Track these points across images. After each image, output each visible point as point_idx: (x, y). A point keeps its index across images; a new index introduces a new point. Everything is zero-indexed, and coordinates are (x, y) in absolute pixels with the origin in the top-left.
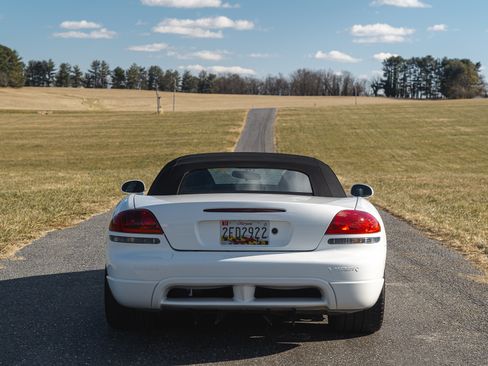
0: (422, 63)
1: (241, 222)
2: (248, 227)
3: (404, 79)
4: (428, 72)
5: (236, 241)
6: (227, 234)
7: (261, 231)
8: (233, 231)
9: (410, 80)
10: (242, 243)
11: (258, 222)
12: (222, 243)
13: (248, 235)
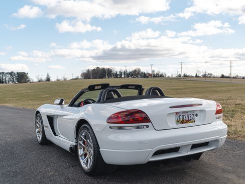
0: (11, 74)
1: (184, 112)
2: (186, 114)
3: (6, 78)
4: (12, 76)
5: (182, 122)
6: (179, 119)
7: (192, 116)
8: (181, 117)
9: (7, 79)
10: (185, 123)
11: (191, 111)
12: (177, 124)
13: (187, 118)
